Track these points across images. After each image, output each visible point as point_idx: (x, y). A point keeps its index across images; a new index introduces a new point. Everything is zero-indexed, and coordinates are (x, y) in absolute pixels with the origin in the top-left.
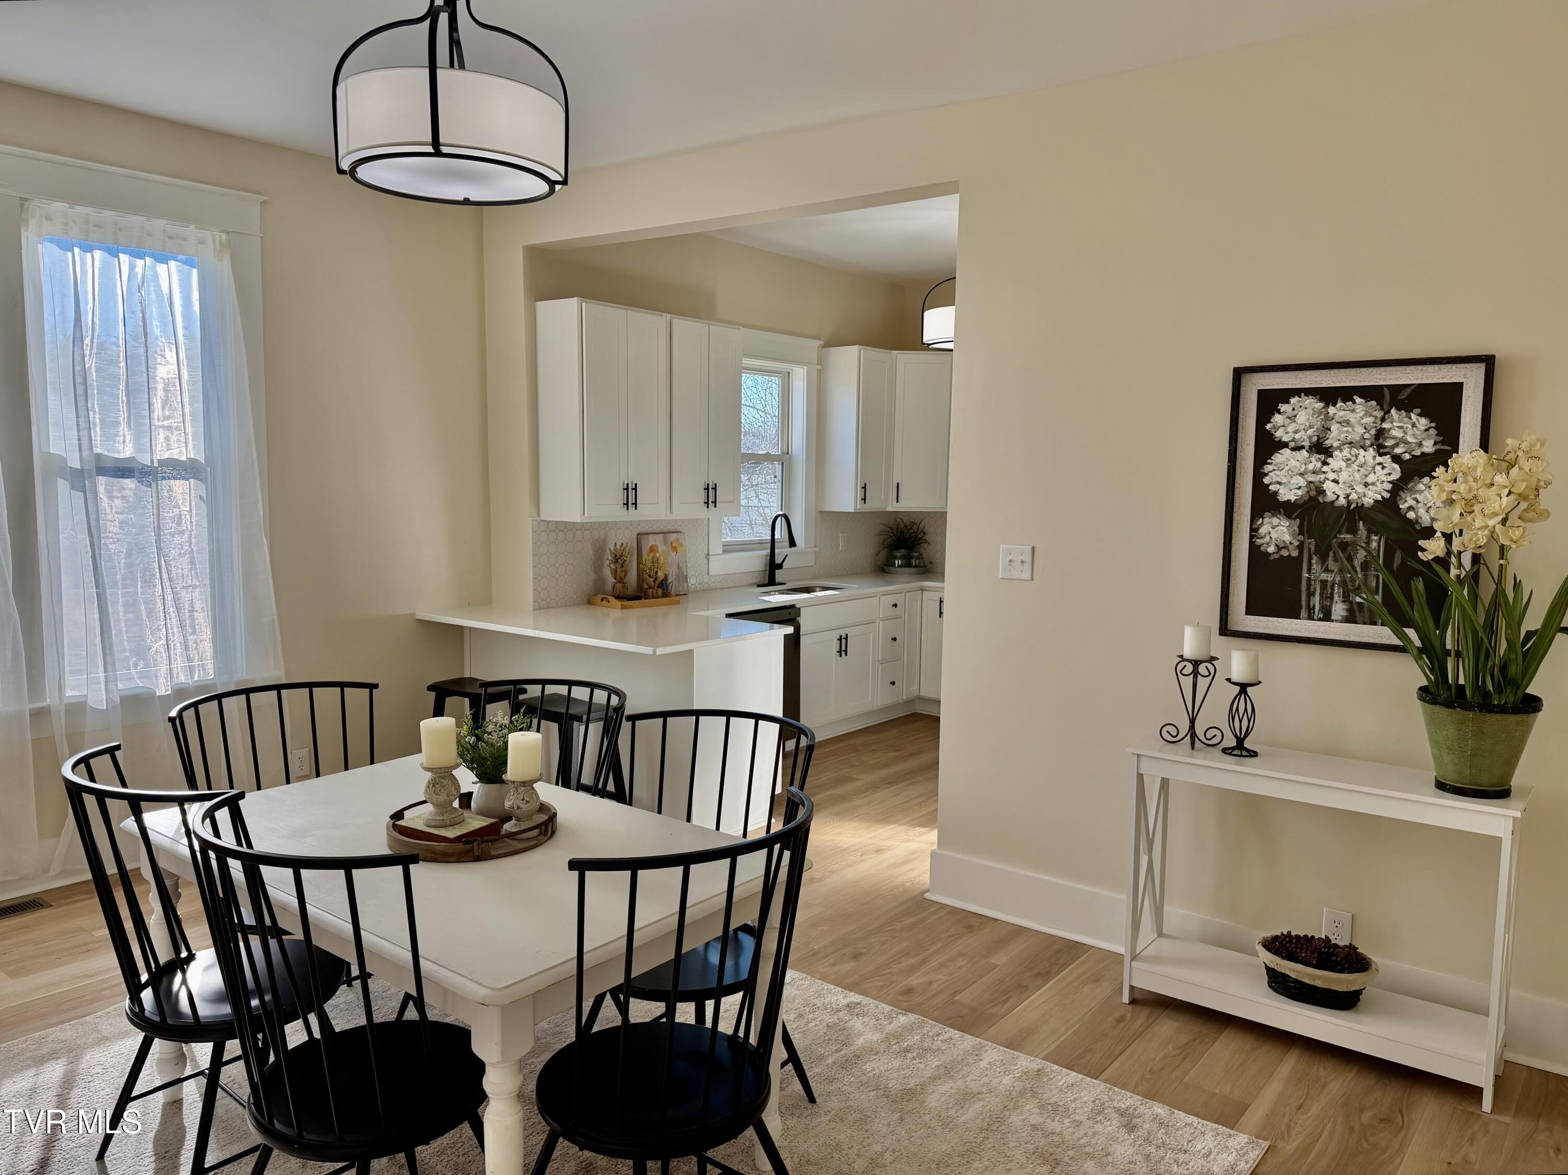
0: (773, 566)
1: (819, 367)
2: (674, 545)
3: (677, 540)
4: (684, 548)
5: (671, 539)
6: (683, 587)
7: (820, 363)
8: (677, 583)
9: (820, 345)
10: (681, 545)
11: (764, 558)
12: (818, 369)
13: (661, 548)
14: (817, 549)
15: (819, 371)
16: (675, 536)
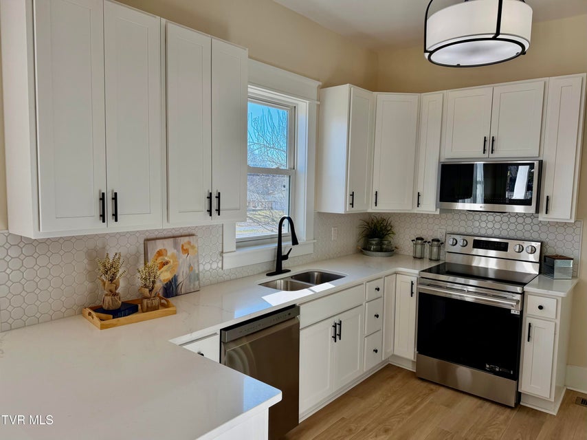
0: (280, 257)
1: (319, 103)
2: (185, 248)
3: (189, 243)
4: (196, 249)
5: (182, 243)
6: (194, 285)
7: (318, 100)
8: (188, 282)
9: (319, 86)
10: (193, 247)
11: (273, 251)
12: (317, 105)
13: (171, 251)
14: (315, 241)
15: (319, 106)
16: (186, 239)
